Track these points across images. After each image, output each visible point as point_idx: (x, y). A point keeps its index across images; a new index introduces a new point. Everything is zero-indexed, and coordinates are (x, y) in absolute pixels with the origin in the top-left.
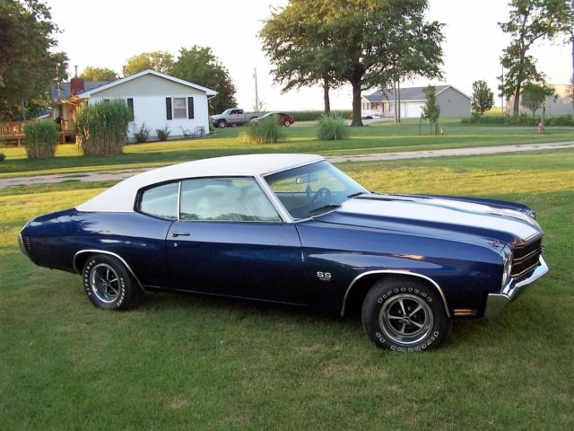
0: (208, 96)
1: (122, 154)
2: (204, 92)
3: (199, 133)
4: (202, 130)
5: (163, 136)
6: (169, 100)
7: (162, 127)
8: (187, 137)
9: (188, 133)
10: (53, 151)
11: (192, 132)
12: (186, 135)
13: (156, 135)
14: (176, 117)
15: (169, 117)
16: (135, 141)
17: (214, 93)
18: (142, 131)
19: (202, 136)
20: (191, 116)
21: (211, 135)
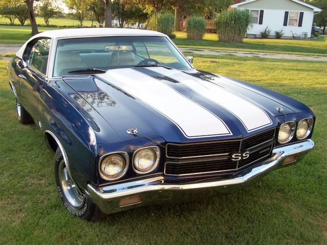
0: (315, 12)
1: (242, 42)
2: (313, 9)
3: (304, 36)
4: (306, 35)
5: (278, 36)
6: (287, 13)
7: (278, 30)
8: (294, 38)
9: (295, 36)
10: (201, 36)
11: (298, 35)
12: (293, 37)
13: (274, 34)
14: (289, 25)
15: (285, 24)
16: (261, 37)
17: (319, 10)
18: (266, 31)
19: (305, 38)
20: (300, 25)
21: (311, 39)
